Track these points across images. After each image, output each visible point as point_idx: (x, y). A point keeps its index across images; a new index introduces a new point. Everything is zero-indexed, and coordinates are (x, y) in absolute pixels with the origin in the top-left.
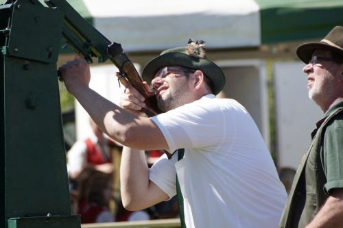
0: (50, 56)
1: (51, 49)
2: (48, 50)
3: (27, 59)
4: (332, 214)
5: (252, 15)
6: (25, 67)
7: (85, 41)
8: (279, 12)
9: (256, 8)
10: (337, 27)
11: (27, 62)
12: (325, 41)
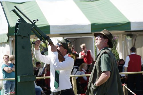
0: (28, 35)
1: (29, 34)
2: (28, 34)
3: (23, 36)
4: (103, 78)
5: (89, 25)
6: (22, 38)
7: (40, 35)
8: (96, 24)
9: (90, 23)
10: (105, 29)
11: (23, 37)
12: (102, 32)
